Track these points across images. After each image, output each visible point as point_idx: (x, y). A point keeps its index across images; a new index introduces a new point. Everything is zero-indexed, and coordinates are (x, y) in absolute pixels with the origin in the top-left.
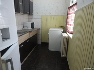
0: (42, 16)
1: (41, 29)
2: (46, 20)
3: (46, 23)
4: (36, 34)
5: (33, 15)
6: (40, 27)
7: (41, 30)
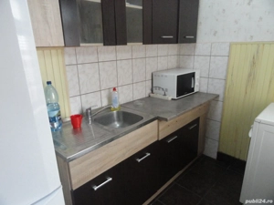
0: (236, 44)
1: (221, 98)
2: (254, 64)
3: (251, 76)
4: (197, 121)
5: (194, 41)
6: (219, 92)
7: (220, 104)
